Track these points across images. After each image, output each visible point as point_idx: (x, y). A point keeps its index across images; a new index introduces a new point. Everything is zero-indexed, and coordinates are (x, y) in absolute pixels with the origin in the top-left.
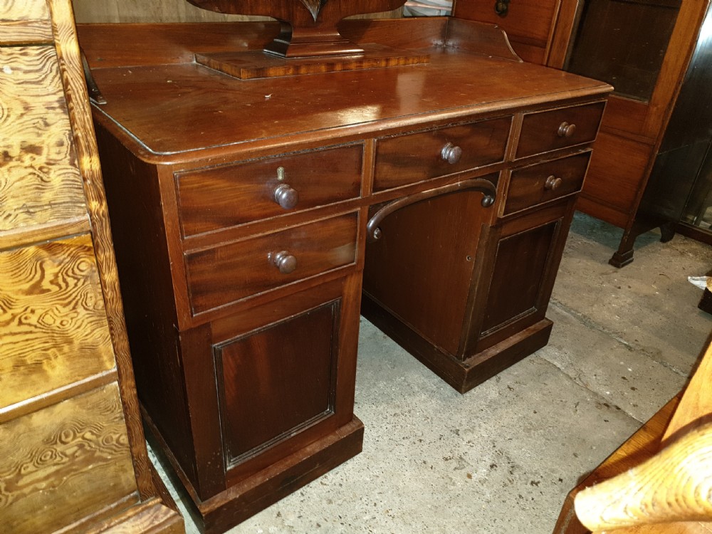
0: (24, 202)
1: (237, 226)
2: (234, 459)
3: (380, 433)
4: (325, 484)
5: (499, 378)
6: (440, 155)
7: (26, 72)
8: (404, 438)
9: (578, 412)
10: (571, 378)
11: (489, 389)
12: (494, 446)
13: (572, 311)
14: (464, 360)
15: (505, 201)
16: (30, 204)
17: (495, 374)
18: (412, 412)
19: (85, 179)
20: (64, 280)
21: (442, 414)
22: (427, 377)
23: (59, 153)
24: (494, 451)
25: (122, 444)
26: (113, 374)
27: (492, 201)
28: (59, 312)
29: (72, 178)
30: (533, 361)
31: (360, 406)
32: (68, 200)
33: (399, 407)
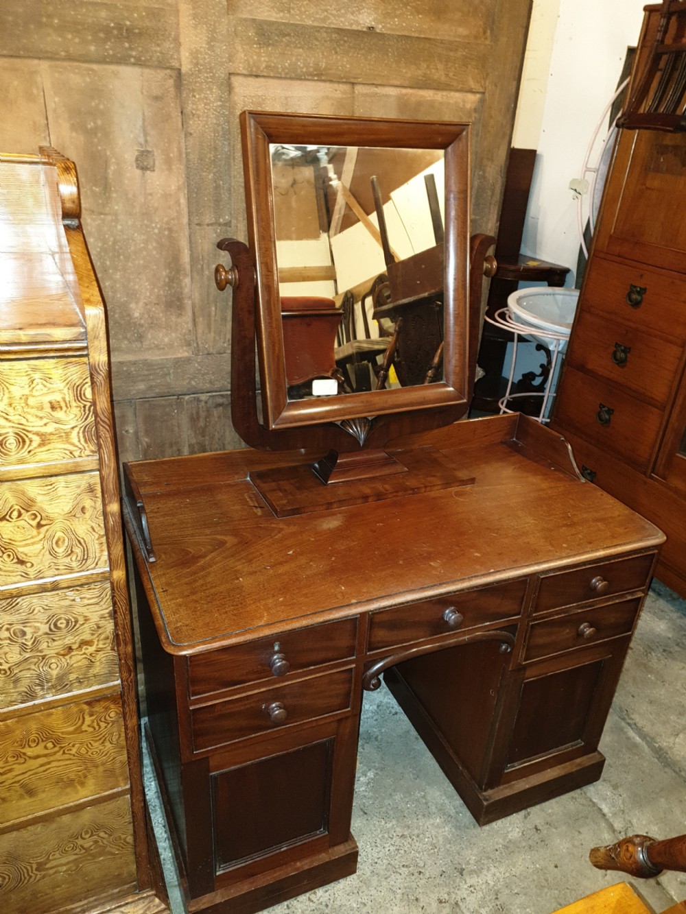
0: (77, 676)
1: (236, 687)
2: (224, 865)
3: (381, 855)
4: (312, 901)
5: (529, 814)
6: (443, 618)
7: (89, 599)
8: (403, 866)
9: (607, 878)
10: (614, 831)
11: (512, 826)
12: (497, 898)
13: (648, 739)
14: (486, 790)
15: (525, 650)
16: (80, 677)
17: (525, 808)
18: (421, 836)
19: (120, 660)
20: (98, 725)
21: (452, 845)
22: (448, 797)
23: (104, 644)
24: (494, 904)
25: (128, 843)
26: (126, 790)
27: (509, 650)
28: (92, 746)
29: (112, 658)
30: (576, 799)
31: (369, 818)
32: (107, 672)
33: (409, 827)
